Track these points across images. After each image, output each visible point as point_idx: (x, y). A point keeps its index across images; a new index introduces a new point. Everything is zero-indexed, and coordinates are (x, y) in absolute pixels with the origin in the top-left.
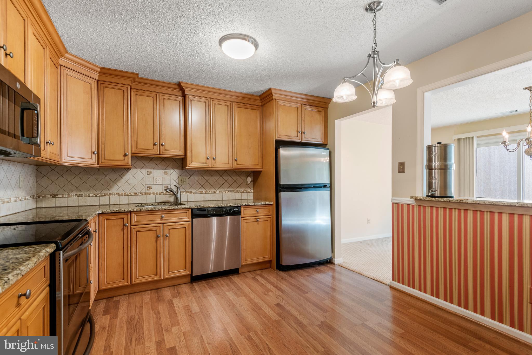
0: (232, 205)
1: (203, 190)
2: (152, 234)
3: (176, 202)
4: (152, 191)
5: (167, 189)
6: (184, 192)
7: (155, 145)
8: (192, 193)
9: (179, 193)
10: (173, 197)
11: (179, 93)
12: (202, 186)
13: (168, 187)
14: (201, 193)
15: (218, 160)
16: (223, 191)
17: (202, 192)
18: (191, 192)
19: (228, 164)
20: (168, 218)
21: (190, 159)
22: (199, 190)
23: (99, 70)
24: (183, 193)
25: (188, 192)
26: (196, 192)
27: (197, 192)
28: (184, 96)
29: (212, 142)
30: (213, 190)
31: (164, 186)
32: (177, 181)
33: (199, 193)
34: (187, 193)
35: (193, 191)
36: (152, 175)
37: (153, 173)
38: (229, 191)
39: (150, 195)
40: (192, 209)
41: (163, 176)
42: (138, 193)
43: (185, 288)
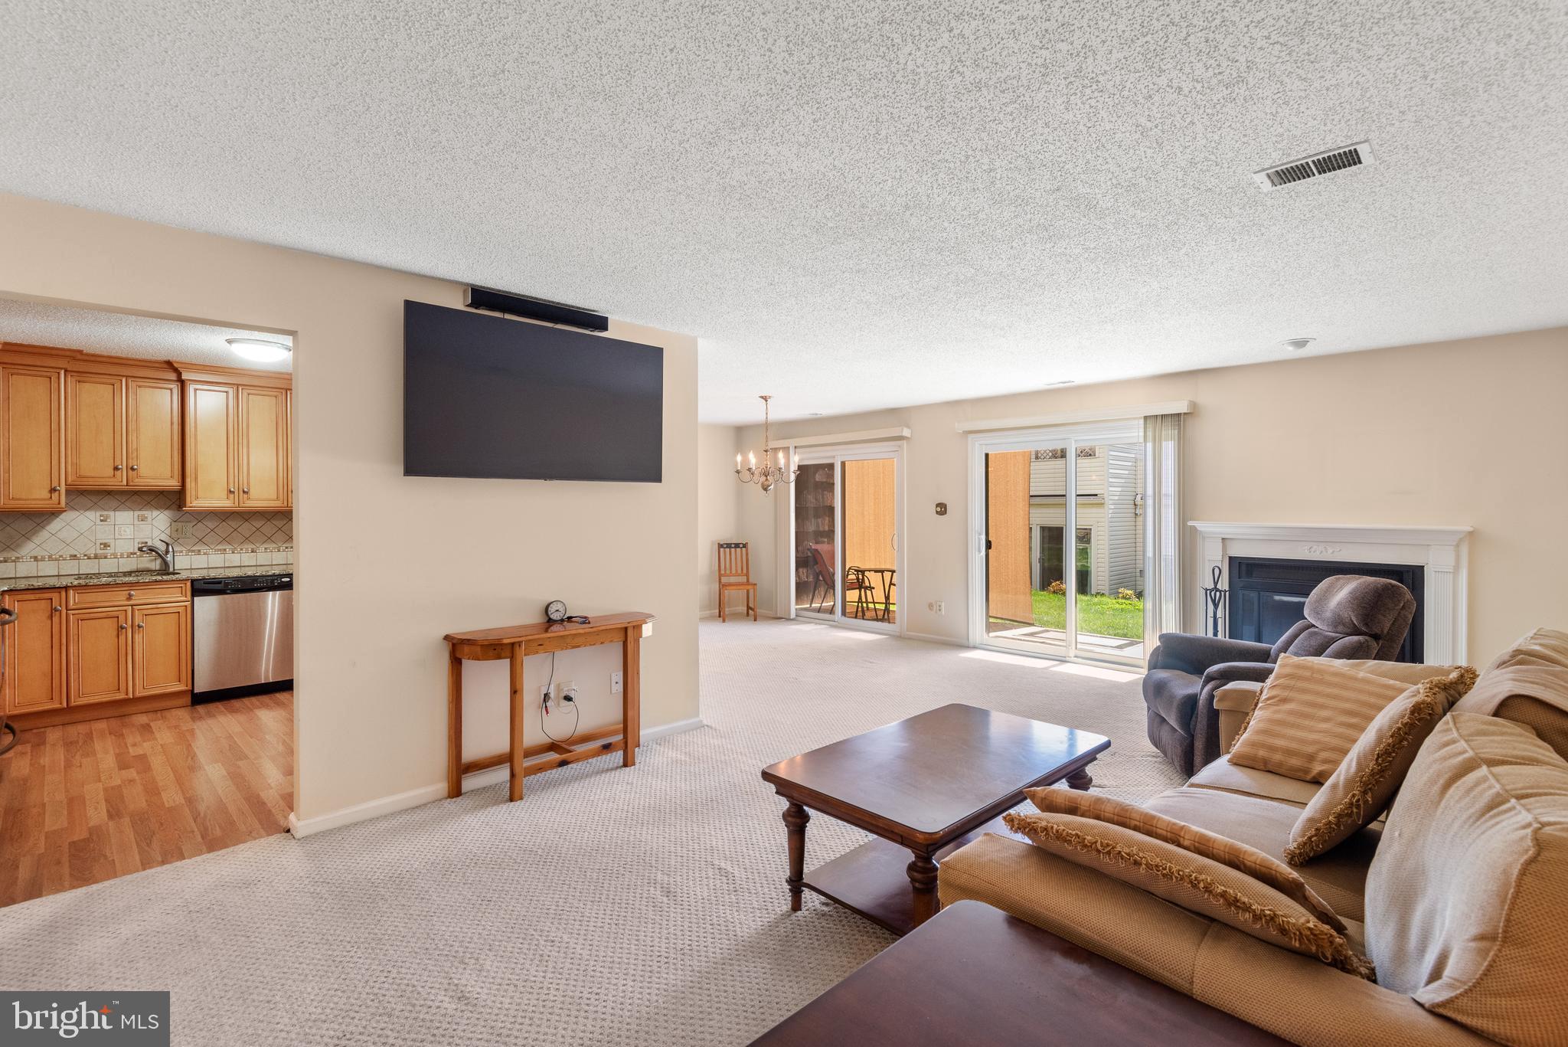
0: (277, 572)
1: (228, 547)
2: (110, 626)
3: (165, 569)
4: (109, 551)
5: (142, 547)
6: (185, 552)
7: (116, 469)
8: (202, 554)
9: (171, 554)
10: (159, 561)
11: (170, 377)
12: (224, 540)
13: (145, 543)
14: (222, 552)
15: (253, 493)
16: (275, 548)
17: (225, 550)
18: (199, 551)
20: (143, 596)
21: (194, 493)
22: (217, 548)
24: (182, 554)
25: (193, 551)
26: (211, 550)
27: (214, 550)
28: (182, 384)
29: (241, 462)
30: (250, 547)
31: (137, 541)
32: (168, 532)
33: (216, 553)
34: (189, 554)
35: (203, 548)
36: (111, 521)
37: (112, 518)
38: (287, 548)
39: (106, 558)
40: (193, 581)
41: (136, 522)
42: (78, 556)
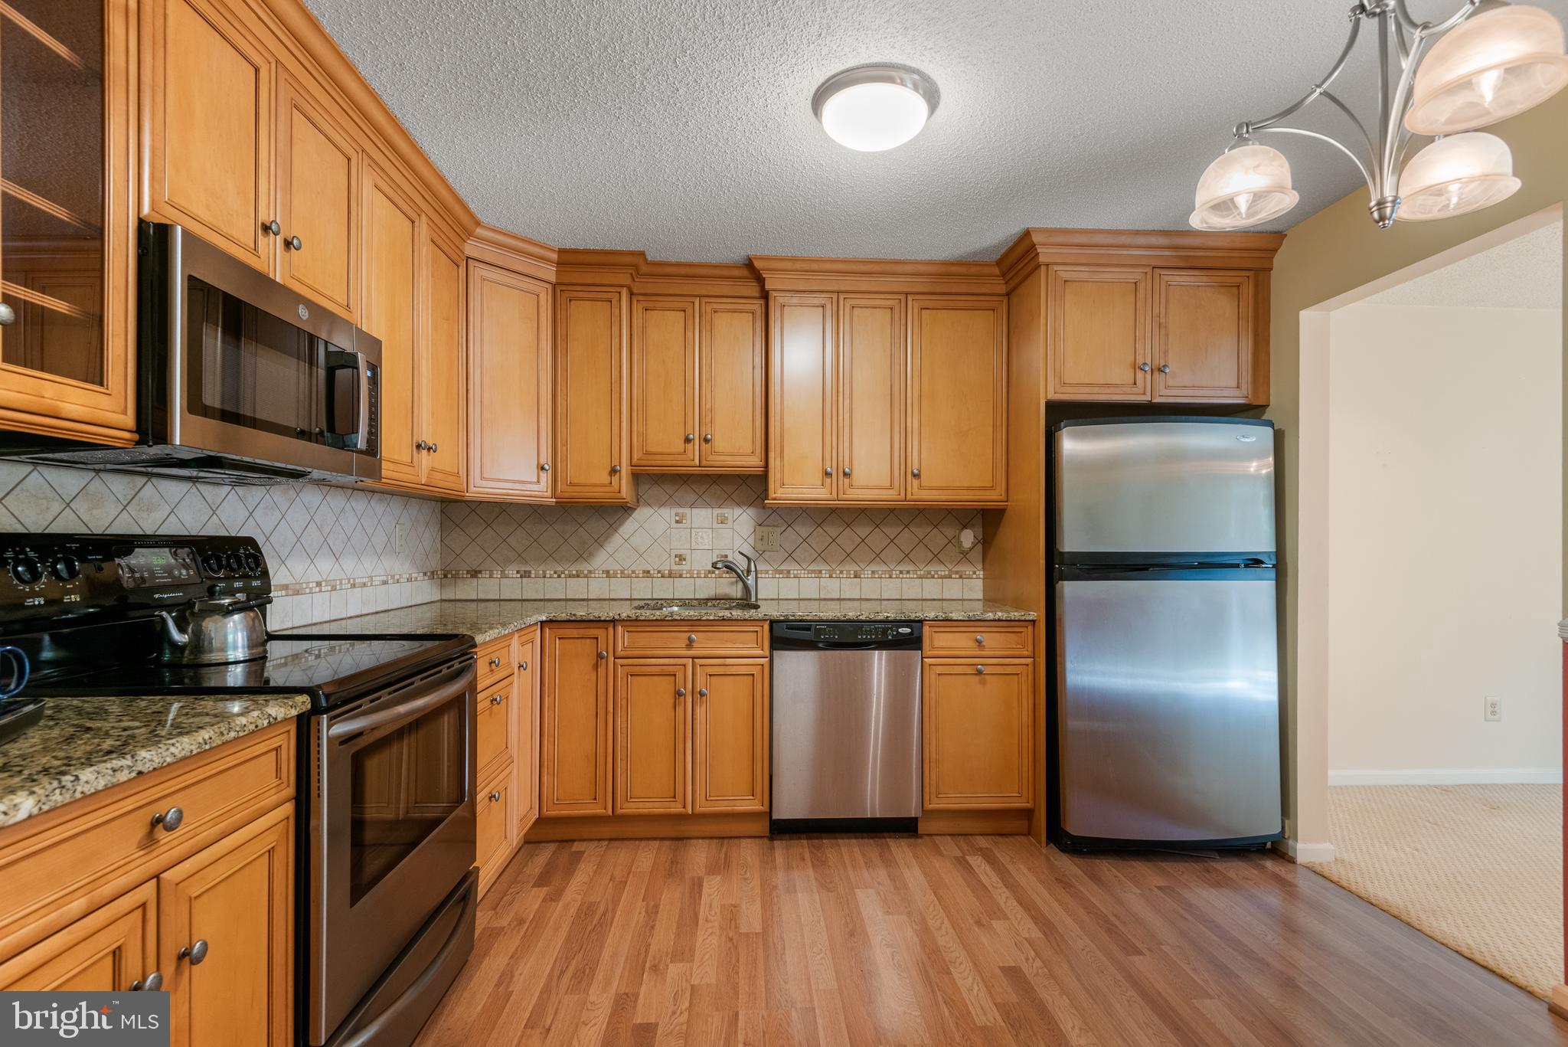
0: (892, 616)
1: (824, 567)
2: (664, 686)
3: (747, 602)
4: (685, 567)
5: (716, 563)
6: (770, 572)
7: (687, 440)
8: (792, 576)
9: (753, 574)
10: (740, 585)
11: (753, 290)
12: (820, 556)
13: (726, 556)
14: (816, 575)
15: (858, 476)
16: (885, 572)
17: (820, 572)
18: (789, 572)
19: (891, 487)
20: (705, 643)
21: (778, 476)
22: (811, 568)
23: (554, 256)
24: (767, 576)
25: (781, 572)
26: (803, 572)
27: (806, 572)
28: (765, 296)
29: (841, 425)
30: (853, 568)
31: (716, 553)
32: (751, 540)
33: (810, 575)
34: (778, 576)
35: (793, 568)
36: (687, 523)
37: (689, 516)
38: (901, 572)
39: (681, 576)
40: (772, 623)
41: (715, 525)
42: (652, 572)
43: (748, 852)
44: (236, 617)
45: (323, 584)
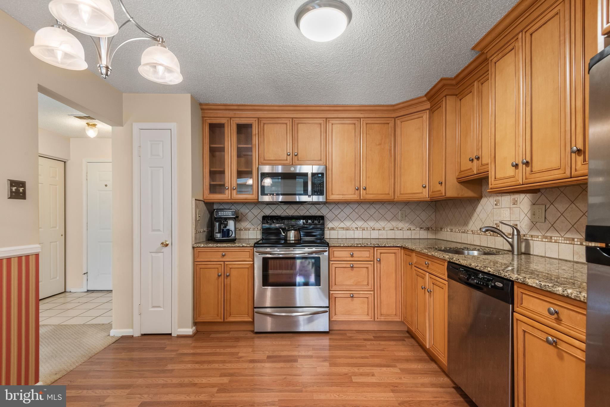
6: (540, 237)
8: (553, 241)
13: (517, 225)
14: (570, 242)
15: (536, 162)
17: (573, 239)
18: (551, 237)
22: (566, 236)
24: (538, 239)
25: (546, 237)
26: (560, 238)
27: (563, 239)
32: (529, 215)
33: (565, 242)
34: (544, 240)
35: (555, 236)
37: (500, 202)
41: (511, 205)
44: (293, 231)
45: (359, 228)
